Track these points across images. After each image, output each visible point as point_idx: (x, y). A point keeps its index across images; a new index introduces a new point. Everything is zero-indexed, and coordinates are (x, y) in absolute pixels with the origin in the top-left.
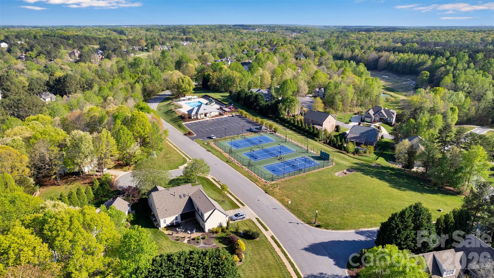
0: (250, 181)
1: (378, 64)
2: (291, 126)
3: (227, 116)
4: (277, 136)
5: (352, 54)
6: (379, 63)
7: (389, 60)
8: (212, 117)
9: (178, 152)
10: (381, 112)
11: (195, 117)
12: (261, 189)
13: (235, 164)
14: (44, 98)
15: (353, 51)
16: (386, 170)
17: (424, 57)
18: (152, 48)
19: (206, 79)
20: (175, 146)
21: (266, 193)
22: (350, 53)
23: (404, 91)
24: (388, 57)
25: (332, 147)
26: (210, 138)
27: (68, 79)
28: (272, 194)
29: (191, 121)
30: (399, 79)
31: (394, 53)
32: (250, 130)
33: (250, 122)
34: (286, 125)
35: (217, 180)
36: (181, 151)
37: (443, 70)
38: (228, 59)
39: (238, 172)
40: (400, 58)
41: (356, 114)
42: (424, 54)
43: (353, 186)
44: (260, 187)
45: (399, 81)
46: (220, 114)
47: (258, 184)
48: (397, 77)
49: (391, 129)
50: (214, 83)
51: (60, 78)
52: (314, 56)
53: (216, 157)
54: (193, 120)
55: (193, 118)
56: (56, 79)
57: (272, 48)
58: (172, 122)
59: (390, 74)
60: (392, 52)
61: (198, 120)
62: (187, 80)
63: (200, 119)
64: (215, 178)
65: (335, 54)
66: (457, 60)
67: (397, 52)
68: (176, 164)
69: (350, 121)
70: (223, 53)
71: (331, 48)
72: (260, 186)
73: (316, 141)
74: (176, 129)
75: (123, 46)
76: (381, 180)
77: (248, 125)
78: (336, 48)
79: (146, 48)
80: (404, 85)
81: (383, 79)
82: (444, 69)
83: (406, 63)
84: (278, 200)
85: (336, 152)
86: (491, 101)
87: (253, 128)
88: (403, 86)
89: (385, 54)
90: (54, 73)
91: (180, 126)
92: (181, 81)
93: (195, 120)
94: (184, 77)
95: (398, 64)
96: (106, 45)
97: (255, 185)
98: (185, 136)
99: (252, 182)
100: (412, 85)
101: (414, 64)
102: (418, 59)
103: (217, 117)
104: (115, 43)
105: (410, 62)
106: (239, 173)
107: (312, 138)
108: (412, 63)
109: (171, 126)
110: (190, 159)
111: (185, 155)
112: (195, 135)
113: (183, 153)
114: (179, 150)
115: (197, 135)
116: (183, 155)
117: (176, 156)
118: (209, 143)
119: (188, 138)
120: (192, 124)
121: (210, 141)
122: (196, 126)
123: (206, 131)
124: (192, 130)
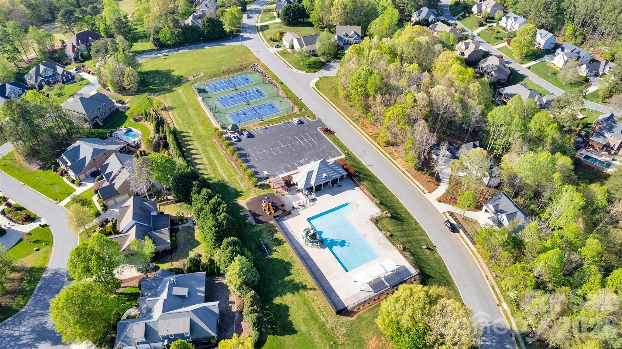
36: (326, 100)
68: (323, 82)
98: (332, 129)
109: (363, 163)
110: (313, 88)
111: (319, 93)
112: (318, 129)
113: (322, 97)
114: (328, 102)
115: (317, 129)
116: (321, 93)
117: (327, 91)
118: (300, 112)
119: (325, 123)
120: (330, 153)
121: (300, 114)
122: (323, 150)
123: (307, 137)
124: (326, 139)
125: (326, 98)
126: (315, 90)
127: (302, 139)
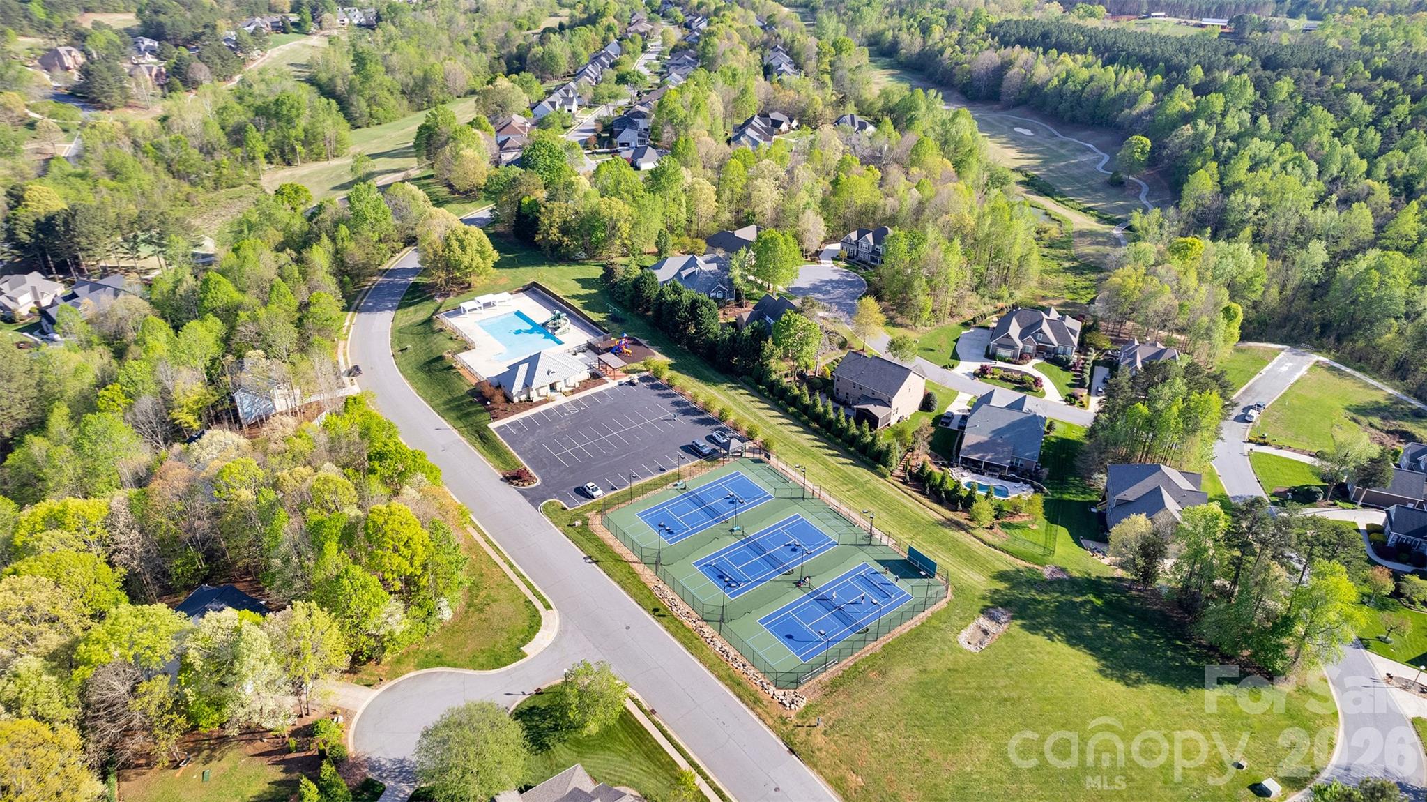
0: (738, 701)
1: (1000, 85)
2: (805, 418)
3: (616, 383)
4: (773, 471)
5: (925, 42)
6: (1005, 84)
7: (1034, 79)
8: (573, 392)
9: (505, 576)
10: (1041, 331)
11: (523, 397)
12: (774, 736)
13: (681, 622)
14: (11, 294)
15: (925, 30)
16: (1083, 595)
17: (1132, 78)
18: (313, 18)
19: (527, 216)
20: (488, 541)
21: (792, 751)
22: (918, 40)
23: (1079, 193)
24: (1028, 67)
25: (929, 497)
26: (583, 493)
27: (81, 225)
28: (809, 758)
29: (513, 413)
30: (1063, 144)
31: (1045, 53)
32: (693, 450)
33: (687, 409)
34: (791, 409)
35: (645, 706)
36: (511, 566)
37: (1186, 134)
38: (571, 95)
39: (697, 662)
40: (1064, 75)
41: (966, 325)
42: (1133, 68)
43: (1014, 694)
44: (770, 727)
45: (1062, 151)
46: (596, 377)
47: (764, 715)
48: (1055, 132)
49: (1070, 382)
50: (555, 238)
51: (50, 219)
52: (818, 53)
53: (622, 591)
54: (519, 411)
55: (516, 400)
56: (37, 222)
57: (688, 19)
58: (453, 415)
59: (1035, 121)
60: (1041, 50)
61: (531, 406)
62: (474, 242)
63: (538, 404)
64: (638, 696)
65: (874, 36)
66: (1226, 103)
67: (1054, 51)
68: (511, 634)
69: (955, 356)
70: (546, 57)
71: (860, 17)
72: (770, 722)
73: (883, 476)
74: (472, 448)
75: (221, 23)
76: (1073, 645)
77: (685, 421)
78: (876, 15)
79: (294, 18)
80: (1077, 166)
81: (1016, 141)
82: (1191, 132)
83: (1082, 91)
84: (829, 781)
85: (942, 524)
86: (1320, 267)
87: (699, 436)
88: (1075, 172)
89: (1021, 55)
90: (23, 190)
91: (483, 438)
92: (455, 244)
93: (526, 409)
94: (466, 233)
95: (1059, 93)
96: (162, 18)
97: (756, 718)
98: (506, 485)
99: (743, 706)
100: (1099, 167)
101: (1104, 99)
102: (1116, 85)
103: (586, 388)
104: (190, 9)
105: (1093, 90)
106: (701, 665)
107: (872, 468)
108: (1100, 95)
109: (455, 432)
110: (548, 607)
111: (530, 586)
112: (539, 482)
113: (521, 576)
114: (506, 561)
115: (544, 481)
116: (523, 588)
117: (503, 595)
118: (588, 519)
119: (521, 499)
120: (520, 430)
121: (587, 511)
122: (533, 434)
123: (566, 457)
124: (524, 459)
125: (510, 573)
126: (543, 600)
127: (577, 452)
